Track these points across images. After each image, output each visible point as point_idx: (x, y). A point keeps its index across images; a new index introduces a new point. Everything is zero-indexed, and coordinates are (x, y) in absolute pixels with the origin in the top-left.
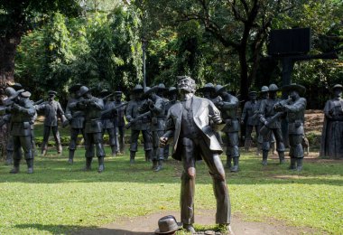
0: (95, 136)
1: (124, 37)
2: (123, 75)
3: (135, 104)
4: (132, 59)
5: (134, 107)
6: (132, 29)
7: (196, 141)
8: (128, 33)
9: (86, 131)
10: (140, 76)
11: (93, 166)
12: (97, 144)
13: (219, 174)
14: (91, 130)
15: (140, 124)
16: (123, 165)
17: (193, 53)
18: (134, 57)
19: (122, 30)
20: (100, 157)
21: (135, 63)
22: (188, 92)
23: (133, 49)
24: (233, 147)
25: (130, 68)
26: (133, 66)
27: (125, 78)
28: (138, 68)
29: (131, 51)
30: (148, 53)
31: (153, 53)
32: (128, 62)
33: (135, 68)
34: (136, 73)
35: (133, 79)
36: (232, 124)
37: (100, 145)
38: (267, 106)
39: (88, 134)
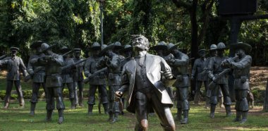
0: (55, 90)
2: (82, 33)
3: (93, 60)
4: (90, 19)
5: (92, 63)
7: (149, 95)
9: (47, 86)
10: (98, 34)
11: (53, 117)
12: (57, 97)
13: (170, 126)
14: (52, 84)
15: (98, 79)
16: (82, 117)
17: (147, 13)
18: (92, 16)
20: (60, 110)
21: (93, 22)
22: (141, 50)
23: (91, 8)
24: (183, 101)
25: (88, 26)
26: (91, 25)
27: (84, 36)
28: (97, 27)
29: (89, 10)
30: (105, 13)
31: (110, 12)
32: (87, 20)
33: (93, 27)
34: (94, 31)
35: (91, 37)
36: (183, 79)
37: (60, 98)
38: (215, 63)
39: (48, 88)
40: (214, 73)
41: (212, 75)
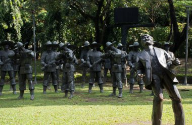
0: (28, 76)
1: (8, 9)
2: (7, 36)
4: (14, 25)
6: (13, 5)
8: (10, 7)
10: (19, 36)
12: (29, 81)
14: (25, 72)
18: (15, 23)
19: (5, 5)
20: (31, 90)
21: (15, 27)
23: (14, 18)
25: (12, 31)
26: (14, 29)
27: (9, 38)
28: (18, 31)
29: (13, 19)
30: (24, 21)
31: (28, 21)
32: (11, 26)
33: (16, 31)
34: (16, 34)
35: (14, 39)
36: (118, 67)
37: (31, 82)
38: (133, 55)
39: (22, 74)
40: (132, 63)
41: (132, 64)
